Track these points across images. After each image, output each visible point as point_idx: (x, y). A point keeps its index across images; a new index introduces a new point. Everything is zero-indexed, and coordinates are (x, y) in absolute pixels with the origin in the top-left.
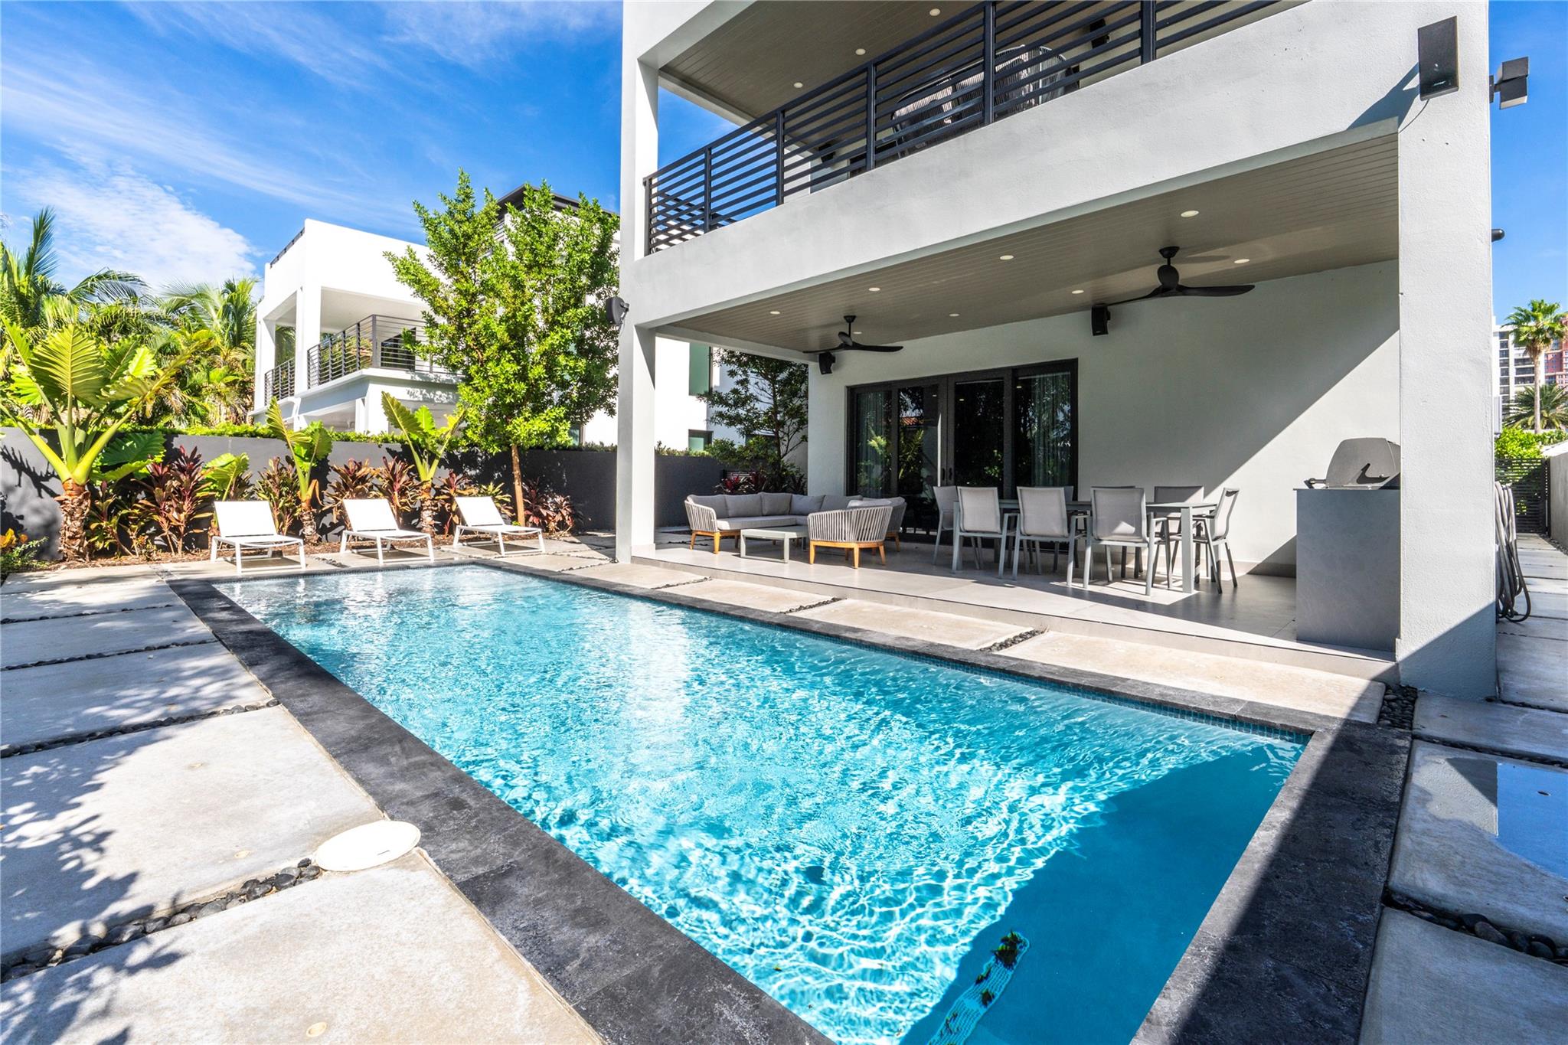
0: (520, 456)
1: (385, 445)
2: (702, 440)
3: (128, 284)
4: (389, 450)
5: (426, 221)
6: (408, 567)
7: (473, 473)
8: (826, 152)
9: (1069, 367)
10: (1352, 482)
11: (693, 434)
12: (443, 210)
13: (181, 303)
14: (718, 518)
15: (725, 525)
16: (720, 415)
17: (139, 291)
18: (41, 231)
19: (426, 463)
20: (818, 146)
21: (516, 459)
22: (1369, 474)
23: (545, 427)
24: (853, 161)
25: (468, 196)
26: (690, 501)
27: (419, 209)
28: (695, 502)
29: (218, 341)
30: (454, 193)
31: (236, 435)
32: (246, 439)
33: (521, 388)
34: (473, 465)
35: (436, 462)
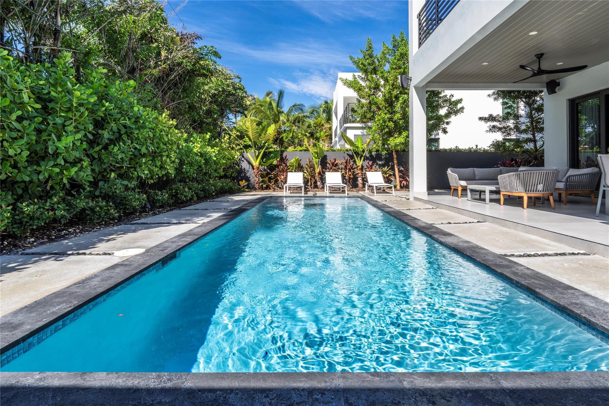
0: (397, 155)
1: (346, 152)
3: (300, 107)
4: (348, 154)
5: (354, 62)
6: (333, 197)
7: (380, 163)
12: (361, 56)
13: (313, 111)
14: (460, 180)
15: (463, 183)
16: (494, 127)
17: (303, 108)
18: (281, 94)
19: (359, 158)
21: (395, 156)
23: (403, 140)
25: (370, 48)
26: (449, 171)
27: (351, 58)
28: (452, 172)
29: (323, 122)
30: (365, 47)
31: (301, 151)
32: (303, 152)
33: (391, 124)
34: (381, 160)
35: (363, 158)
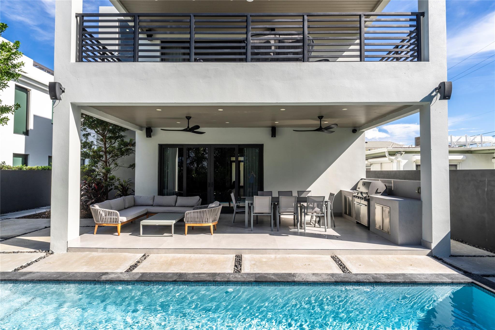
2: (20, 159)
8: (149, 33)
9: (260, 147)
10: (374, 194)
11: (16, 155)
20: (147, 29)
22: (378, 191)
24: (162, 42)
